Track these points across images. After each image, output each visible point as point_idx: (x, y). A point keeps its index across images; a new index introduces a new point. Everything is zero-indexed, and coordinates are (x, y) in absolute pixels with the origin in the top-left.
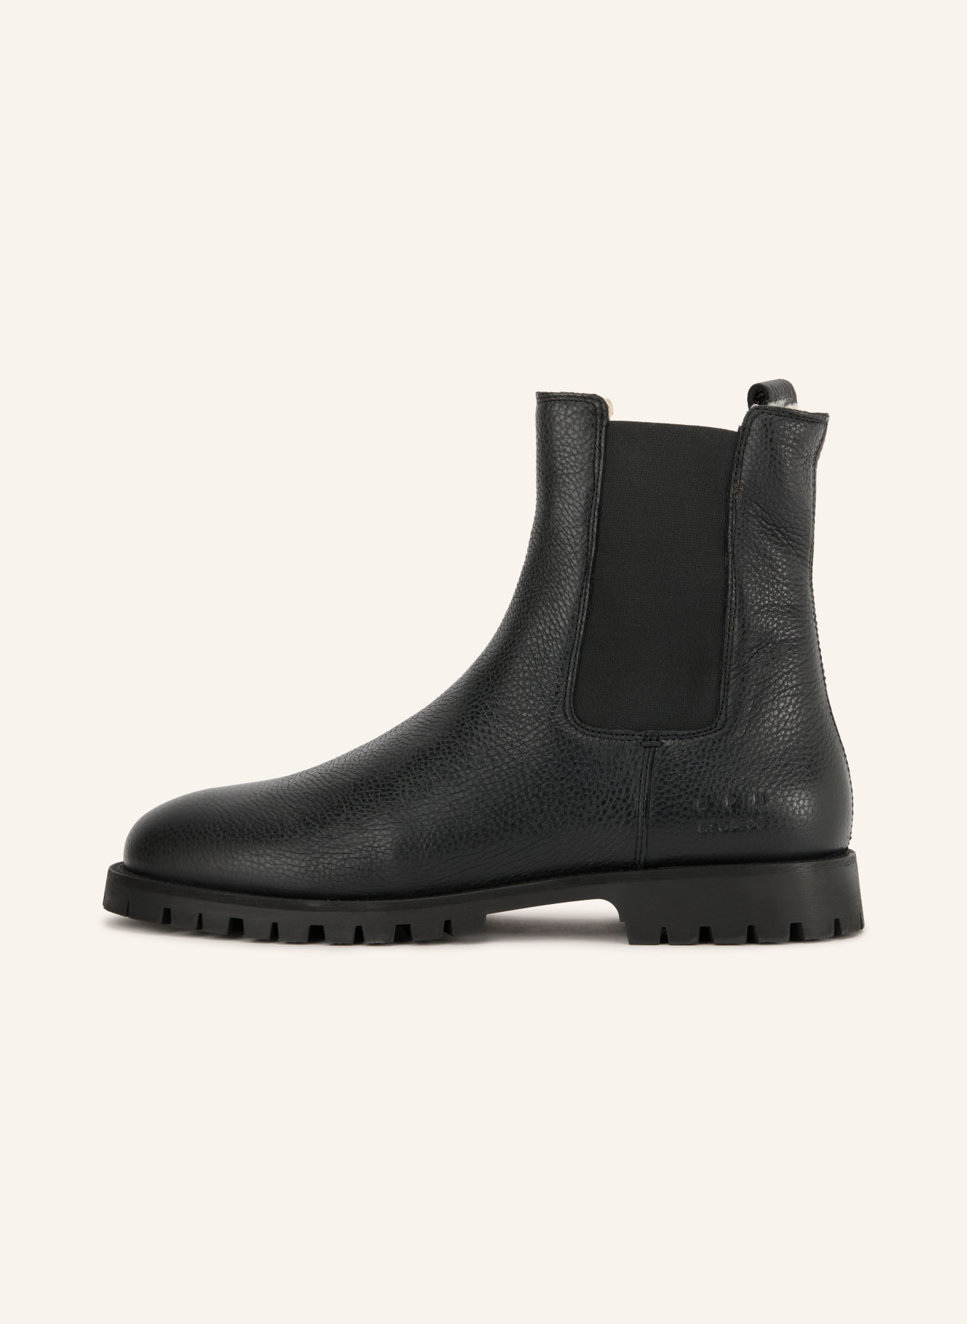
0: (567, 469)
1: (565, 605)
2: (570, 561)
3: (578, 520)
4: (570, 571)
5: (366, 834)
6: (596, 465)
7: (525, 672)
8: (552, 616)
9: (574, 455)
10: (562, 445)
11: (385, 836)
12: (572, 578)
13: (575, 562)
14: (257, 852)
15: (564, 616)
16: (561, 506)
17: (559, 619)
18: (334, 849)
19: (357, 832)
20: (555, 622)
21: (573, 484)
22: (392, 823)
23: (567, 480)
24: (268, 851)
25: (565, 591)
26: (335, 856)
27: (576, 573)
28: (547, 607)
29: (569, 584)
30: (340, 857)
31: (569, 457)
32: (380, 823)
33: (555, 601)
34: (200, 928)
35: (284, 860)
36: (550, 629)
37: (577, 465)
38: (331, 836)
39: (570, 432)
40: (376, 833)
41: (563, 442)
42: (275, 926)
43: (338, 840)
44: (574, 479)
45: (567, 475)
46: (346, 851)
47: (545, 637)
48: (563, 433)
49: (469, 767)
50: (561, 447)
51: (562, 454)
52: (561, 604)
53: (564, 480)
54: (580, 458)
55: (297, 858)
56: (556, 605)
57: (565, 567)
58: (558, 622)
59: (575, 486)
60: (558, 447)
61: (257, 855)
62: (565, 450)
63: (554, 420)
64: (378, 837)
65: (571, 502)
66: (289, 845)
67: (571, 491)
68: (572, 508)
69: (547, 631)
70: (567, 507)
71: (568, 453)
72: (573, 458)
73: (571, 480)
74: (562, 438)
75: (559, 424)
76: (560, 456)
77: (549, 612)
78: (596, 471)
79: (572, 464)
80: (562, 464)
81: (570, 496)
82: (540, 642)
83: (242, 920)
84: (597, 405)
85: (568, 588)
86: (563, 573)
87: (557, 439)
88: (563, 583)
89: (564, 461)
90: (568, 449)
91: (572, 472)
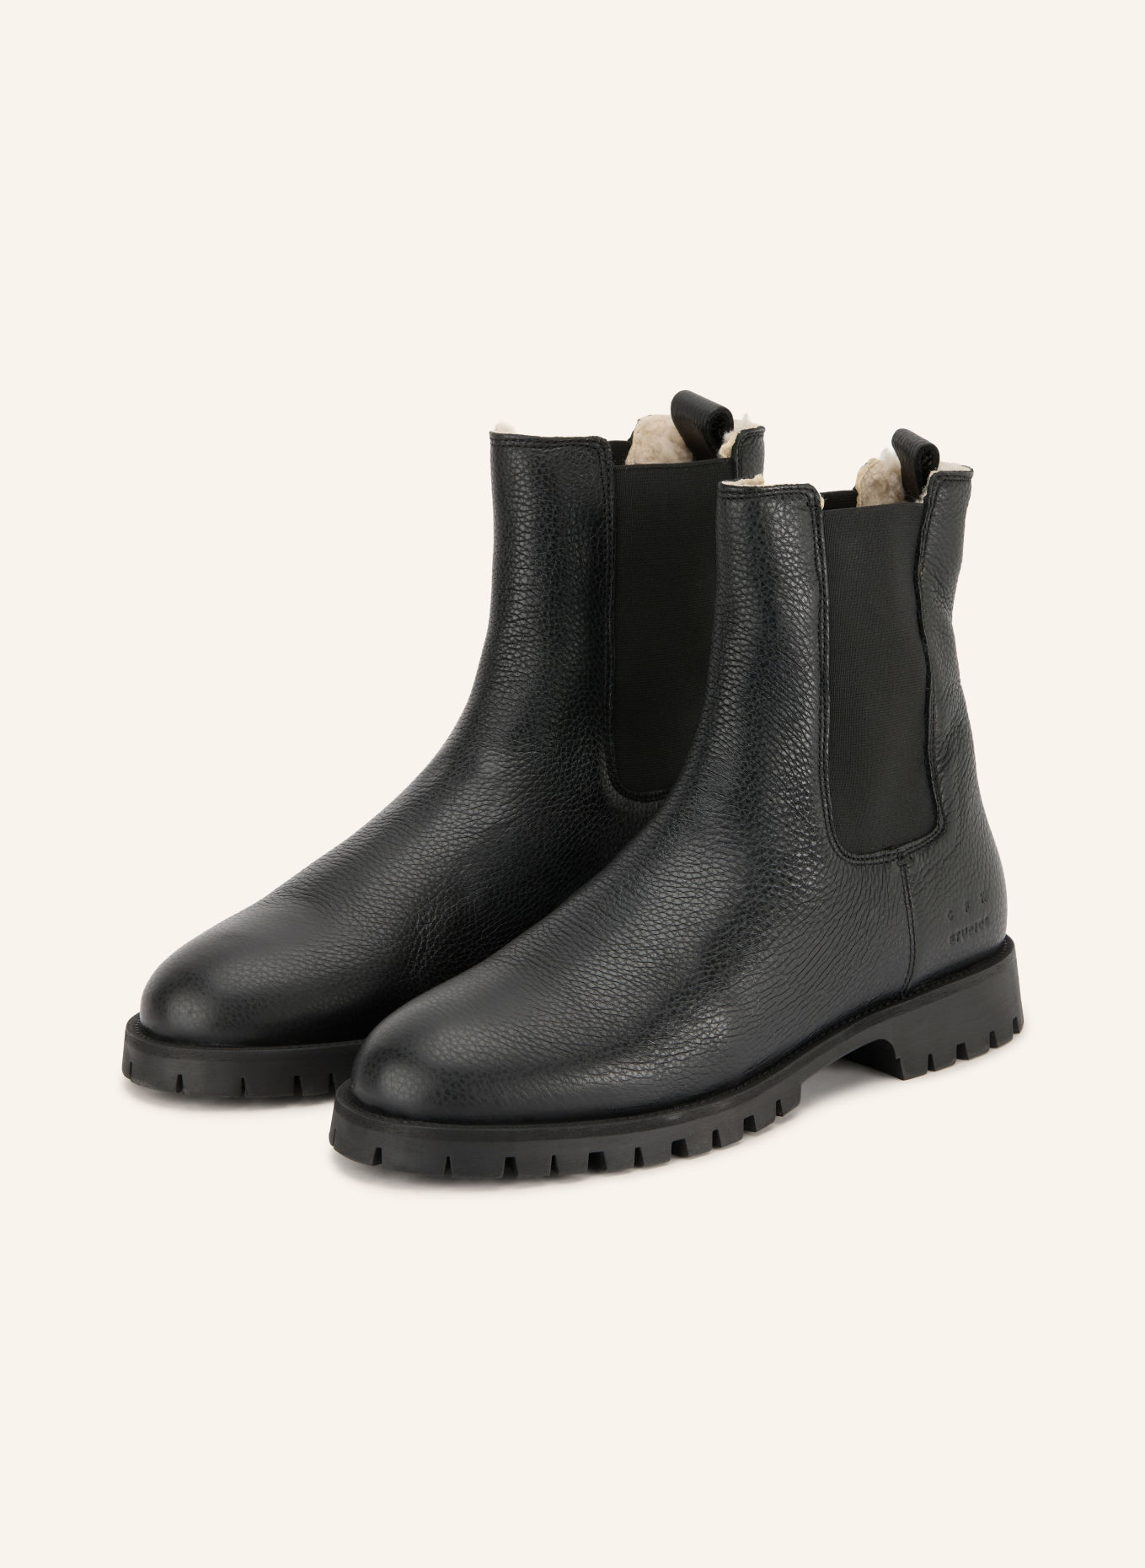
0: (791, 571)
1: (807, 724)
2: (806, 674)
3: (809, 628)
4: (806, 685)
5: (699, 1025)
6: (819, 563)
7: (782, 807)
8: (795, 739)
9: (797, 555)
10: (784, 545)
11: (719, 1023)
12: (810, 692)
13: (810, 674)
14: (598, 1071)
15: (808, 736)
16: (790, 614)
17: (803, 740)
18: (674, 1049)
19: (690, 1025)
20: (799, 745)
21: (801, 588)
22: (722, 1006)
23: (793, 584)
24: (610, 1067)
25: (804, 708)
26: (678, 1057)
27: (813, 687)
28: (787, 730)
29: (808, 700)
30: (683, 1057)
31: (792, 558)
32: (709, 1009)
33: (794, 721)
34: (555, 1170)
35: (630, 1073)
36: (796, 754)
37: (802, 565)
38: (666, 1035)
39: (791, 530)
40: (709, 1021)
41: (784, 541)
42: (638, 1152)
43: (674, 1038)
44: (801, 582)
45: (793, 579)
46: (687, 1048)
47: (792, 764)
48: (783, 531)
49: (769, 926)
50: (783, 548)
51: (785, 555)
52: (803, 723)
53: (790, 585)
54: (803, 557)
55: (643, 1069)
56: (796, 725)
57: (800, 682)
58: (802, 744)
59: (803, 590)
60: (778, 547)
61: (600, 1074)
62: (787, 551)
63: (772, 518)
64: (713, 1025)
65: (801, 608)
66: (628, 1055)
67: (800, 597)
68: (803, 616)
69: (793, 756)
70: (796, 614)
71: (791, 553)
72: (796, 559)
73: (798, 584)
74: (784, 537)
75: (778, 521)
76: (782, 558)
77: (790, 734)
78: (820, 570)
79: (796, 565)
80: (785, 567)
81: (800, 602)
82: (788, 770)
83: (602, 1153)
84: (812, 496)
85: (807, 704)
86: (798, 689)
87: (777, 539)
88: (801, 700)
89: (787, 564)
90: (791, 549)
91: (797, 574)
